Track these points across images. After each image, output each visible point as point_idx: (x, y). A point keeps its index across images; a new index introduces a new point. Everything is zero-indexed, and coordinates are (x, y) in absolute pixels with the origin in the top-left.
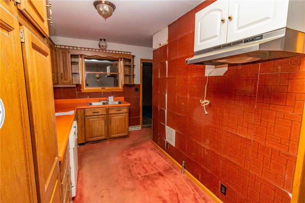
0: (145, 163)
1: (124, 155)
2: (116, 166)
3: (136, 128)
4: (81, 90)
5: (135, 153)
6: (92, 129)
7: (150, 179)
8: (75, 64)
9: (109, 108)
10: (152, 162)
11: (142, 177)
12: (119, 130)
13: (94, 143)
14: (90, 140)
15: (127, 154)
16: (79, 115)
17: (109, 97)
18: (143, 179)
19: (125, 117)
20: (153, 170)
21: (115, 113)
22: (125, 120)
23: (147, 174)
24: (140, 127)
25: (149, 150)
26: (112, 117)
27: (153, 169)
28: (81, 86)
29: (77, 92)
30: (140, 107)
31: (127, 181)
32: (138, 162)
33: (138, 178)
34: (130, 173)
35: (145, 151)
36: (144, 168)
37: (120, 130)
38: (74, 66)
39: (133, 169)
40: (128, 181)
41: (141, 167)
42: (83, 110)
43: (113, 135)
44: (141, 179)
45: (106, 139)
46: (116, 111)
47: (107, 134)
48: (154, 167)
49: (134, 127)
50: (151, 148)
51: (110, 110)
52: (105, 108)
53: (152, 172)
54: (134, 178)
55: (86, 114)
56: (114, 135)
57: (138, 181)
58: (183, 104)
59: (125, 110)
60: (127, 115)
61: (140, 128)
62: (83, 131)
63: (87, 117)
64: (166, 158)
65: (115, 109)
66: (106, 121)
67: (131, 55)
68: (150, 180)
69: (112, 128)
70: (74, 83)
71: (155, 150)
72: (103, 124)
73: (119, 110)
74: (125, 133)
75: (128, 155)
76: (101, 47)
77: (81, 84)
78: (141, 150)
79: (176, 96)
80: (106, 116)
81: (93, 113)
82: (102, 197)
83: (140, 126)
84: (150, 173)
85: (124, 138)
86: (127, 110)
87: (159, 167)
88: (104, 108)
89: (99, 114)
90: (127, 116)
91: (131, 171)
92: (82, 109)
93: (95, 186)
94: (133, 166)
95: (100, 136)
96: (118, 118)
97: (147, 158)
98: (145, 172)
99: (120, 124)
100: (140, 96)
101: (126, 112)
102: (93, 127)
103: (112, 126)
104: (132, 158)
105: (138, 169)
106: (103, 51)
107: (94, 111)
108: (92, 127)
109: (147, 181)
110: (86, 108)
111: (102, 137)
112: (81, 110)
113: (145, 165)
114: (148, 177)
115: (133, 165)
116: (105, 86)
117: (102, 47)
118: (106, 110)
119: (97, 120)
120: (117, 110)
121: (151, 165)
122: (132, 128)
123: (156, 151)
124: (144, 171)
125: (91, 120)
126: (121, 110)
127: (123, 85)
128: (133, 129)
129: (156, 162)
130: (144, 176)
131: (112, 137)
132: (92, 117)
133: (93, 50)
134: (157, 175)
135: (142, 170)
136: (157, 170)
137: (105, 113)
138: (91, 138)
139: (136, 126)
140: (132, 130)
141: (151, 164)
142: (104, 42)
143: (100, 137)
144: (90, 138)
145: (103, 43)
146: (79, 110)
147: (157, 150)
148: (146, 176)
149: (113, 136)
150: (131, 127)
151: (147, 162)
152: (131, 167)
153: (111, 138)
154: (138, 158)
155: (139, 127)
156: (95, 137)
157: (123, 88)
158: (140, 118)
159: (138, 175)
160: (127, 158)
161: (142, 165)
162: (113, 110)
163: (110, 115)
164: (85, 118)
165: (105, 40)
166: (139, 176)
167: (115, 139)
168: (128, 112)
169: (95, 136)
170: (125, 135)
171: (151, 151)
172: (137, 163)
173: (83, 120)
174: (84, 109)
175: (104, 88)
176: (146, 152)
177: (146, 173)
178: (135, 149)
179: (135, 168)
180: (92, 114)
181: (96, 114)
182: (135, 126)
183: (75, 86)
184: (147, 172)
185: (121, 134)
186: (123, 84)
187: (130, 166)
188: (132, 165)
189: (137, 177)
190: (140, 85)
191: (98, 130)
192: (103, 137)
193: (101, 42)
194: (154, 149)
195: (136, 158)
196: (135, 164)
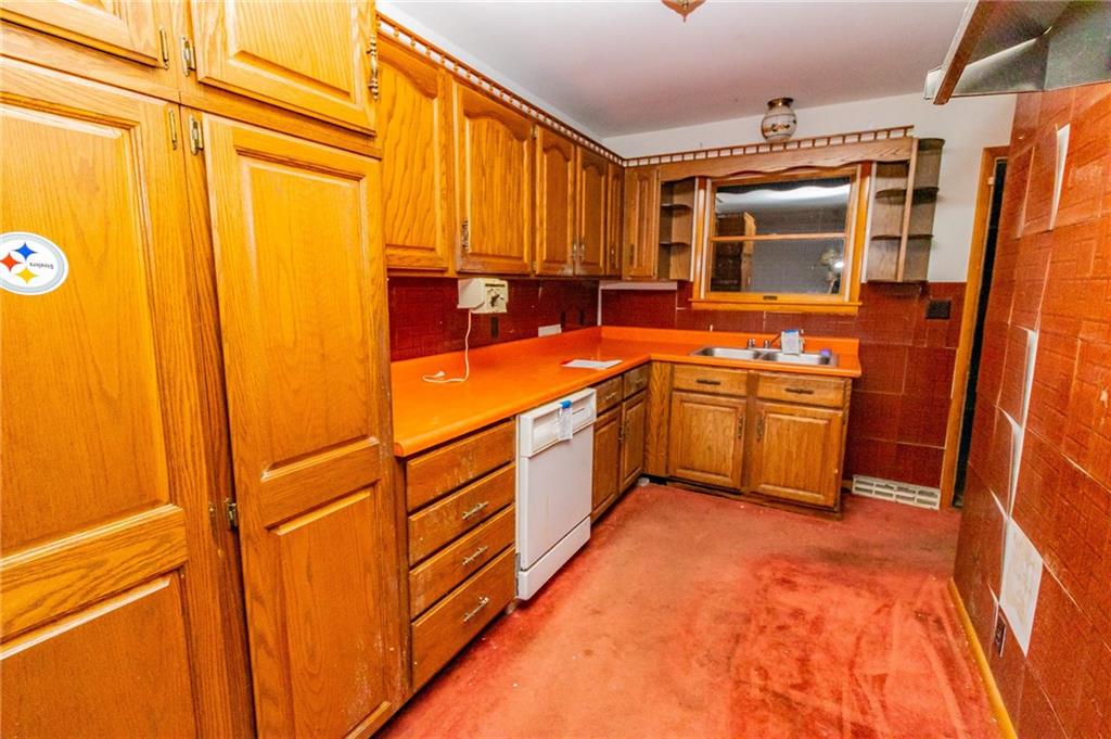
0: (827, 649)
1: (766, 573)
2: (706, 594)
3: (911, 495)
4: (691, 302)
5: (817, 589)
6: (689, 437)
7: (791, 720)
8: (680, 215)
9: (759, 376)
10: (871, 667)
11: (763, 689)
12: (793, 475)
13: (696, 491)
14: (680, 472)
15: (779, 575)
16: (657, 378)
17: (783, 333)
18: (763, 700)
19: (827, 427)
20: (839, 700)
21: (784, 399)
22: (827, 437)
23: (796, 695)
24: (937, 500)
25: (897, 610)
26: (766, 412)
27: (845, 695)
28: (691, 288)
29: (677, 308)
30: (949, 401)
31: (695, 665)
32: (802, 631)
33: (745, 683)
34: (732, 644)
35: (874, 606)
36: (803, 662)
37: (797, 474)
38: (678, 220)
39: (755, 640)
40: (702, 665)
41: (797, 653)
42: (669, 367)
43: (763, 486)
44: (755, 693)
45: (736, 492)
46: (788, 390)
47: (743, 475)
48: (857, 694)
49: (900, 489)
50: (925, 608)
51: (761, 383)
52: (745, 372)
53: (829, 706)
54: (728, 671)
55: (677, 384)
56: (770, 487)
57: (735, 695)
58: (1104, 396)
59: (834, 395)
60: (839, 421)
61: (933, 500)
62: (662, 437)
63: (678, 393)
64: (975, 699)
65: (784, 381)
66: (741, 422)
67: (911, 138)
68: (788, 725)
69: (764, 454)
70: (672, 278)
71: (941, 628)
72: (731, 433)
73: (802, 388)
74: (819, 493)
75: (784, 582)
76: (766, 134)
77: (692, 280)
78: (858, 594)
79: (1080, 342)
80: (744, 401)
81: (700, 382)
82: (588, 653)
83: (938, 492)
84: (814, 701)
85: (815, 515)
86: (840, 396)
87: (884, 707)
88: (739, 372)
89: (719, 389)
90: (836, 425)
91: (737, 642)
92: (666, 362)
93: (598, 612)
94: (762, 629)
95: (713, 470)
96: (794, 422)
97: (859, 639)
98: (799, 681)
99: (799, 447)
100: (957, 345)
101: (839, 404)
102: (695, 432)
103: (765, 449)
104: (787, 599)
105: (774, 653)
106: (775, 149)
107: (702, 377)
108: (691, 431)
109: (773, 718)
110: (678, 363)
111: (720, 477)
112: (664, 365)
113: (817, 657)
114: (790, 707)
115: (765, 627)
116: (779, 291)
117: (771, 133)
118: (745, 378)
119: (709, 411)
120: (794, 388)
121: (852, 675)
122: (887, 487)
123: (935, 635)
124: (795, 674)
125: (690, 405)
126: (810, 393)
127: (862, 285)
128: (891, 495)
129: (889, 682)
130: (776, 694)
131: (759, 491)
132: (695, 395)
133: (736, 152)
134: (841, 729)
135: (792, 667)
136: (864, 712)
137: (742, 392)
138: (686, 468)
139: (911, 487)
140: (888, 498)
141: (856, 672)
142: (785, 110)
143: (714, 477)
144: (681, 468)
145: (780, 117)
146: (658, 364)
147: (951, 638)
148: (787, 699)
149: (764, 489)
150: (883, 482)
151: (843, 655)
152: (753, 627)
153: (756, 494)
154: (810, 617)
155: (932, 495)
156: (697, 470)
157: (861, 298)
158: (943, 450)
159: (754, 673)
160: (765, 591)
161: (804, 650)
162: (775, 386)
163: (759, 403)
164: (671, 395)
165: (787, 102)
166: (756, 679)
167: (775, 505)
168: (848, 404)
169: (697, 464)
170: (820, 503)
171: (912, 621)
172: (793, 629)
173: (666, 401)
174: (671, 362)
175: (775, 298)
176: (878, 611)
177: (794, 686)
178: (831, 577)
179: (763, 641)
180: (695, 386)
181: (709, 388)
182: (905, 485)
183: (674, 286)
184: (802, 687)
185: (801, 493)
186: (864, 281)
187: (754, 622)
188: (762, 623)
189: (743, 678)
190: (963, 285)
191: (709, 448)
192: (726, 479)
193: (775, 111)
194: (938, 621)
195: (805, 607)
196: (781, 628)
